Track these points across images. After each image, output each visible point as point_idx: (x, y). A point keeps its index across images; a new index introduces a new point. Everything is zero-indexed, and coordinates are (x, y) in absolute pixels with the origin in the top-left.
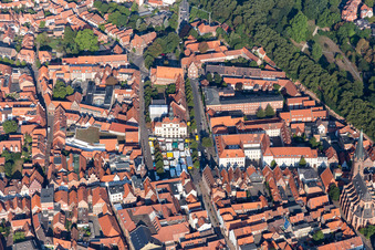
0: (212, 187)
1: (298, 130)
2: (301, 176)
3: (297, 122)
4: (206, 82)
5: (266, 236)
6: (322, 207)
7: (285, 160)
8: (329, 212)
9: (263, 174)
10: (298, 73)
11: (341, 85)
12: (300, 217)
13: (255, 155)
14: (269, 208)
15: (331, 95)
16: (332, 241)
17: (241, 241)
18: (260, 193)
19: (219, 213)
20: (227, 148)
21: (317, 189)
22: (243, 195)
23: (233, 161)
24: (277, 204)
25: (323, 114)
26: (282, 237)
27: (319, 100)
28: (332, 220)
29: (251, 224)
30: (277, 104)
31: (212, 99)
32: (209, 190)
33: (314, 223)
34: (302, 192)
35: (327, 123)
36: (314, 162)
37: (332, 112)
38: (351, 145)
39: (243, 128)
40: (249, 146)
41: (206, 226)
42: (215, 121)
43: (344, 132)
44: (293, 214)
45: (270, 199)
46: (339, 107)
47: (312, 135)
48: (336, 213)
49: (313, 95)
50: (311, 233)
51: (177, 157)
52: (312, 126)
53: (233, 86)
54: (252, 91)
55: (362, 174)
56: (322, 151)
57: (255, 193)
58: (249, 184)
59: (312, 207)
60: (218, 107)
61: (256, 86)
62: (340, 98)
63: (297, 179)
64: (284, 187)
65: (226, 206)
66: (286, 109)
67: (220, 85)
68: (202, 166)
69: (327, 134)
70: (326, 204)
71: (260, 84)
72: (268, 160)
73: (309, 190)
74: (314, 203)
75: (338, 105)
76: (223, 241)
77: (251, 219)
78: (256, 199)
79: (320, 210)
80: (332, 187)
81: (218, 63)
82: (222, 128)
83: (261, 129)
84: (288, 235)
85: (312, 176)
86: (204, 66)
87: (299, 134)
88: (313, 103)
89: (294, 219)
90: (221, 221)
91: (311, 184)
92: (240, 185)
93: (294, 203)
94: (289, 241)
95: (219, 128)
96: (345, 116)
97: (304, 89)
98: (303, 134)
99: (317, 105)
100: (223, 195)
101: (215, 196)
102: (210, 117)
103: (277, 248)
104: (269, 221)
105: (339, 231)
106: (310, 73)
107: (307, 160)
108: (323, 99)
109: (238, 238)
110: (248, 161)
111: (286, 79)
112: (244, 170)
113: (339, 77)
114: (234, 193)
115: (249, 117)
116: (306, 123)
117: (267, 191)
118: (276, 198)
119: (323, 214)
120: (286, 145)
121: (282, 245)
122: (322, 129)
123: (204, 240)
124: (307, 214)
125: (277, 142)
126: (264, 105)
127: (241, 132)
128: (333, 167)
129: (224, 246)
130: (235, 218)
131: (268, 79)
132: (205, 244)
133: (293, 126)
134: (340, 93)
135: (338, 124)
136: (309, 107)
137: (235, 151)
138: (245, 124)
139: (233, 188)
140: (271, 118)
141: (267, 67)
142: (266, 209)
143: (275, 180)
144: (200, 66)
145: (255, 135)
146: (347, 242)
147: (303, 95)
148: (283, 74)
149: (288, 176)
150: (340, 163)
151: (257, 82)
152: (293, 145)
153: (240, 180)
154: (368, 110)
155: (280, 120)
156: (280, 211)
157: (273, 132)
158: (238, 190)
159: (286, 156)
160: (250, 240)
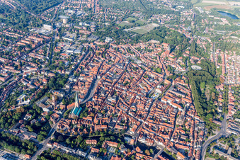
3: (184, 101)
6: (172, 117)
13: (169, 102)
14: (162, 112)
20: (164, 98)
23: (164, 101)
35: (190, 104)
50: (166, 120)
51: (155, 96)
52: (186, 103)
53: (179, 89)
58: (163, 106)
60: (171, 91)
61: (183, 91)
63: (173, 110)
65: (155, 108)
66: (184, 98)
67: (176, 88)
69: (188, 106)
72: (171, 104)
73: (173, 113)
77: (157, 112)
78: (161, 109)
83: (175, 99)
84: (161, 118)
86: (177, 84)
87: (182, 103)
89: (165, 116)
93: (168, 114)
95: (167, 95)
102: (168, 92)
103: (156, 119)
104: (159, 114)
107: (179, 108)
115: (176, 96)
117: (165, 109)
125: (176, 102)
126: (181, 95)
127: (171, 97)
131: (187, 91)
136: (190, 100)
140: (180, 98)
157: (177, 100)
158: (160, 106)
159: (176, 106)
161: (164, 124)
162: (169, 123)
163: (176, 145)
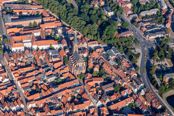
0: (9, 61)
1: (49, 32)
2: (50, 54)
3: (48, 29)
4: (4, 12)
5: (35, 82)
6: (60, 67)
7: (43, 46)
8: (63, 69)
9: (33, 54)
10: (48, 5)
11: (68, 10)
12: (50, 72)
13: (29, 45)
14: (36, 69)
15: (63, 15)
16: (65, 82)
17: (23, 85)
18: (31, 63)
19: (12, 73)
20: (15, 42)
21: (58, 59)
22: (23, 64)
23: (18, 48)
24: (40, 67)
25: (60, 24)
26: (42, 82)
27: (58, 18)
28: (65, 73)
29: (28, 77)
30: (38, 21)
31: (8, 20)
32: (8, 63)
33: (57, 75)
34: (51, 61)
35: (62, 28)
36: (56, 46)
37: (64, 23)
38: (73, 38)
39: (23, 33)
40: (26, 41)
41: (7, 80)
42: (9, 31)
43: (70, 32)
44: (47, 71)
45: (36, 65)
46: (67, 21)
47: (55, 34)
48: (67, 69)
49: (55, 16)
50: (56, 79)
52: (55, 30)
53: (18, 13)
54: (27, 15)
55: (77, 51)
56: (60, 41)
57: (29, 63)
58: (26, 59)
59: (56, 67)
60: (11, 24)
61: (28, 13)
62: (67, 16)
63: (49, 55)
64: (43, 59)
65: (16, 70)
66: (43, 23)
67: (12, 13)
68: (4, 52)
69: (62, 33)
70: (62, 66)
71: (31, 12)
72: (35, 47)
73: (54, 60)
74: (56, 65)
75: (66, 19)
76: (14, 86)
77: (28, 75)
78: (30, 65)
79: (59, 69)
80: (64, 57)
81: (10, 3)
82: (13, 34)
83: (31, 33)
84: (45, 81)
85: (55, 53)
86: (4, 5)
87: (49, 34)
88: (55, 19)
89: (48, 74)
90: (14, 77)
91: (55, 57)
92: (22, 60)
93: (47, 66)
94: (46, 84)
95: (11, 34)
96: (70, 24)
97: (51, 13)
98: (51, 34)
99: (57, 20)
100: (14, 65)
101: (10, 65)
102: (7, 28)
103: (40, 87)
104: (36, 76)
105: (68, 77)
106: (53, 5)
107: (53, 46)
108: (60, 17)
109: (22, 84)
110: (26, 48)
111: (43, 8)
112: (24, 52)
113: (67, 7)
114: (19, 63)
115: (26, 28)
116: (52, 29)
117: (35, 61)
118: (39, 65)
119: (60, 70)
120: (43, 40)
121: (42, 86)
122: (60, 31)
123: (6, 86)
124: (53, 71)
125: (39, 39)
126: (32, 21)
127: (22, 35)
128: (65, 48)
129: (15, 88)
130: (20, 75)
131: (34, 9)
132: (6, 88)
133: (47, 31)
134: (67, 14)
135: (67, 28)
136: (53, 21)
137: (19, 44)
138: (24, 31)
139: (19, 61)
140: (36, 27)
141: (34, 4)
142: (35, 70)
143: (38, 56)
144: (2, 5)
145: (28, 36)
146: (72, 82)
147: (51, 15)
148: (41, 7)
149: (45, 54)
150: (68, 46)
151: (29, 11)
152: (46, 39)
153: (22, 57)
154: (80, 21)
155: (40, 28)
156: (41, 70)
157: (37, 34)
158: (21, 62)
159: (43, 45)
160: (27, 85)
161: (60, 87)
162: (64, 82)
163: (113, 107)
